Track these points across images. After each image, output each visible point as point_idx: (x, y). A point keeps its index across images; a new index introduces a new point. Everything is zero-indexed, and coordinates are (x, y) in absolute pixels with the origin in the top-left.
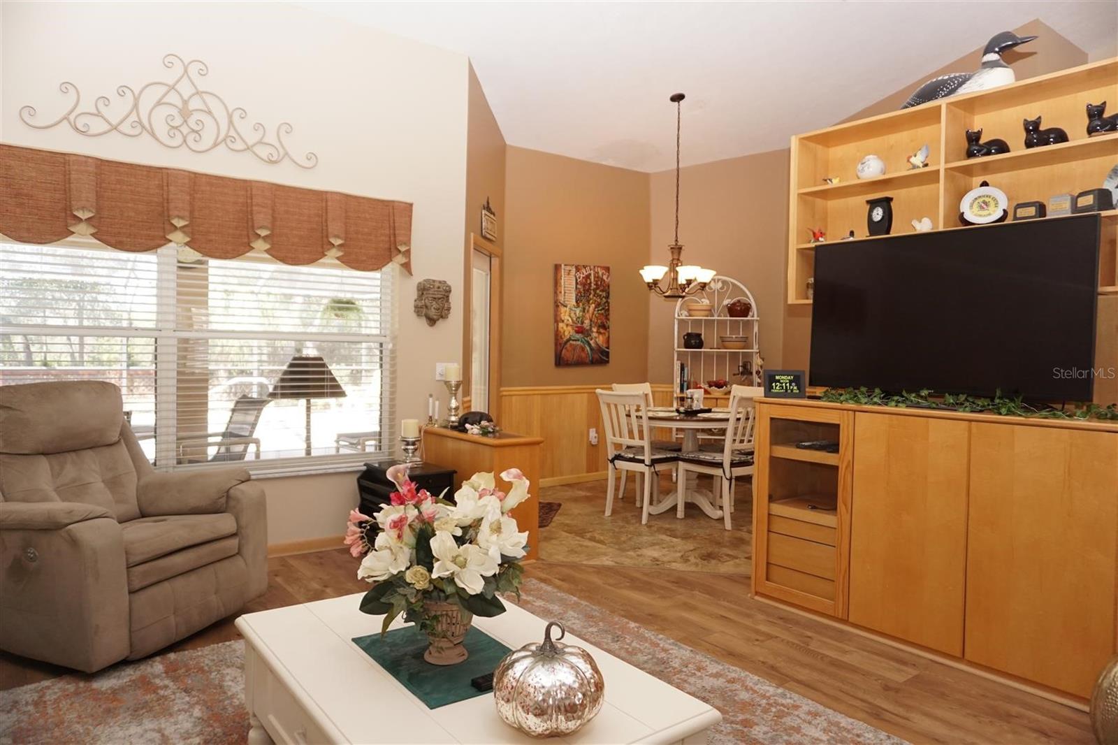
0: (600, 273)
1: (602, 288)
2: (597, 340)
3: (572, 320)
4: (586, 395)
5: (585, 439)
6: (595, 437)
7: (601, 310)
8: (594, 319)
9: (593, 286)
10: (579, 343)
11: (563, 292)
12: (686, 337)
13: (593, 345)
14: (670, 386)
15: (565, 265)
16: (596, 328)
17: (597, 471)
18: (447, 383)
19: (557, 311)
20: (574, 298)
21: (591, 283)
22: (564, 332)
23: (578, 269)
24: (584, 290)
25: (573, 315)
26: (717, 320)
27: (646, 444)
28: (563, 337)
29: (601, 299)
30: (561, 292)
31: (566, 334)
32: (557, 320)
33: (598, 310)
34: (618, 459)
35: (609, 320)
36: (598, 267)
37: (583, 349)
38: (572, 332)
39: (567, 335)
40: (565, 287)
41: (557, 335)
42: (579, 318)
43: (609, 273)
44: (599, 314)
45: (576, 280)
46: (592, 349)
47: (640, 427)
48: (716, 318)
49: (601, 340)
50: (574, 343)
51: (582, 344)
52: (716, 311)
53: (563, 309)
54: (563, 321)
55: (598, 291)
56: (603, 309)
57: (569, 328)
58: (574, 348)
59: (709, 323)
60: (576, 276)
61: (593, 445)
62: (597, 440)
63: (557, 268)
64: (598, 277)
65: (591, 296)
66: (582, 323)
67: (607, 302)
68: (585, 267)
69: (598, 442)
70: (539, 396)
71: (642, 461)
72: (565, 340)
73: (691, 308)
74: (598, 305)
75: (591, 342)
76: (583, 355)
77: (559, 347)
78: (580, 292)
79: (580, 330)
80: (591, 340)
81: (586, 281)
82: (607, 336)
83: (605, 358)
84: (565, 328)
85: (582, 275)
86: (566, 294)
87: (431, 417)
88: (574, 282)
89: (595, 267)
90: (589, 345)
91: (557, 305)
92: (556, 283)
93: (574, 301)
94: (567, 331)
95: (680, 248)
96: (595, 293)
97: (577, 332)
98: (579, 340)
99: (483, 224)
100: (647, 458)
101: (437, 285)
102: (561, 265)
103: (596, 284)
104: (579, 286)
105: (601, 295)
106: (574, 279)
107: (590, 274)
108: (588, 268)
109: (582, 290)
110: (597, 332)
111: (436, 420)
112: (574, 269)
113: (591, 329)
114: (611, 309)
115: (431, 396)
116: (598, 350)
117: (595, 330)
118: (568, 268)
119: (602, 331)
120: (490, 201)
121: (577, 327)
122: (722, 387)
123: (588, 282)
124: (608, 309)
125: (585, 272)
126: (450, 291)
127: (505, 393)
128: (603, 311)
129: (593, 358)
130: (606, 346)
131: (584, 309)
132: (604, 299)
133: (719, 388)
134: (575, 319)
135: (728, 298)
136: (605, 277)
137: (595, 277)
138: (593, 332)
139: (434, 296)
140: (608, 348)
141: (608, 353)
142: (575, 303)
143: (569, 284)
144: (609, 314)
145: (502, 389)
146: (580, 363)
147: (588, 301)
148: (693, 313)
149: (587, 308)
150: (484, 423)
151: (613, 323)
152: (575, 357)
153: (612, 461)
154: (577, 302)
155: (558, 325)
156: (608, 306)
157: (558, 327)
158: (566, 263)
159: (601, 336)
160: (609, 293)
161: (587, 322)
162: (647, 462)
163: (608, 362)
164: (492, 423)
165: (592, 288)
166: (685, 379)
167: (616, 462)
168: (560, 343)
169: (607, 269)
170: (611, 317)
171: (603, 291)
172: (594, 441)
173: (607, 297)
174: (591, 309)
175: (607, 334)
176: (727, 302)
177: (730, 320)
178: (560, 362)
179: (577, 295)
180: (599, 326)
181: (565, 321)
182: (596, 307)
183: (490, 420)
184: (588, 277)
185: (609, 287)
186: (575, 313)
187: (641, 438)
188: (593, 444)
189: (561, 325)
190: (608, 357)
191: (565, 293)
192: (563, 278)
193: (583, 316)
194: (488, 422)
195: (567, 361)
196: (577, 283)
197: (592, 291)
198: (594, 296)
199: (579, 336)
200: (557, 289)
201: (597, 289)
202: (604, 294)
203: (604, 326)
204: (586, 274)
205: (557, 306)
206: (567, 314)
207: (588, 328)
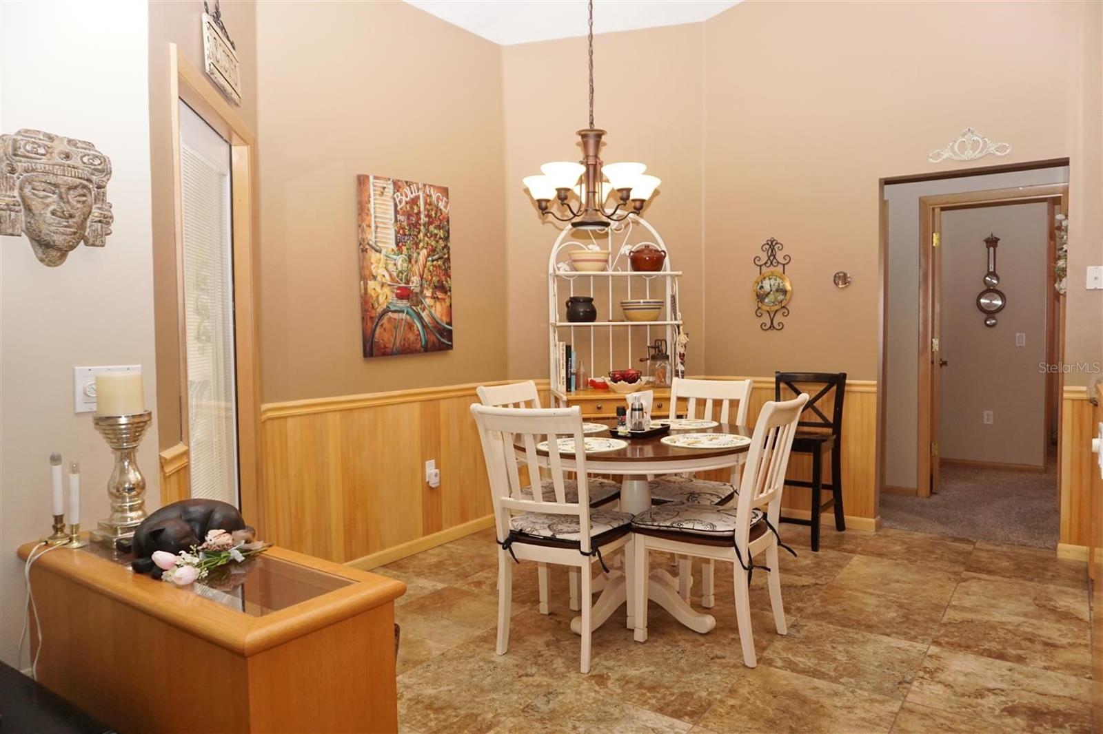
0: (434, 198)
1: (437, 223)
2: (433, 311)
3: (390, 275)
4: (417, 406)
5: (419, 478)
6: (436, 475)
7: (437, 260)
8: (427, 275)
9: (424, 219)
10: (404, 316)
11: (373, 226)
12: (569, 304)
13: (427, 319)
14: (547, 381)
15: (376, 178)
16: (431, 290)
17: (439, 529)
18: (106, 423)
19: (364, 258)
20: (393, 237)
21: (419, 212)
22: (378, 297)
23: (397, 186)
24: (409, 225)
25: (391, 267)
26: (613, 276)
27: (581, 508)
28: (376, 305)
29: (437, 242)
30: (369, 226)
31: (381, 299)
32: (365, 275)
33: (433, 261)
34: (518, 540)
35: (449, 277)
36: (430, 186)
37: (410, 326)
38: (392, 298)
39: (382, 303)
40: (375, 217)
41: (366, 303)
42: (401, 272)
43: (448, 198)
44: (434, 266)
45: (396, 206)
46: (424, 326)
47: (571, 476)
48: (610, 272)
49: (438, 311)
50: (395, 316)
51: (408, 317)
52: (610, 264)
53: (374, 256)
54: (375, 278)
55: (431, 228)
56: (440, 258)
57: (387, 290)
58: (395, 325)
59: (601, 281)
60: (394, 199)
61: (431, 488)
62: (437, 479)
63: (362, 181)
64: (430, 204)
65: (421, 235)
66: (408, 282)
67: (446, 246)
68: (409, 184)
69: (440, 482)
70: (338, 415)
71: (575, 545)
72: (380, 310)
73: (577, 257)
74: (433, 251)
75: (424, 314)
76: (411, 337)
77: (369, 323)
78: (403, 229)
79: (404, 294)
80: (424, 310)
81: (412, 208)
82: (448, 304)
83: (445, 341)
84: (378, 289)
85: (404, 198)
86: (379, 230)
87: (59, 519)
88: (393, 208)
89: (425, 185)
90: (421, 319)
91: (364, 248)
92: (362, 208)
93: (393, 242)
94: (384, 296)
95: (599, 135)
96: (428, 230)
97: (400, 297)
98: (403, 312)
99: (207, 45)
100: (584, 538)
101: (59, 147)
102: (368, 177)
103: (428, 216)
104: (400, 217)
105: (436, 235)
106: (392, 204)
107: (418, 197)
108: (414, 187)
109: (405, 224)
110: (433, 297)
111: (75, 528)
112: (391, 187)
113: (422, 292)
114: (451, 257)
115: (55, 459)
116: (435, 327)
117: (428, 293)
118: (381, 183)
119: (440, 295)
120: (220, 10)
121: (399, 288)
122: (635, 381)
123: (416, 211)
124: (448, 259)
125: (409, 193)
126: (107, 172)
127: (270, 414)
128: (440, 262)
129: (427, 342)
130: (448, 320)
131: (410, 257)
132: (441, 241)
133: (630, 383)
134: (395, 274)
135: (627, 244)
136: (441, 205)
137: (426, 203)
138: (425, 297)
139: (52, 179)
140: (450, 324)
141: (450, 332)
142: (394, 246)
143: (383, 211)
144: (449, 267)
145: (264, 407)
146: (406, 351)
147: (417, 244)
148: (578, 265)
149: (415, 255)
150: (215, 537)
151: (454, 283)
152: (398, 342)
153: (507, 545)
154: (397, 244)
155: (366, 284)
156: (448, 253)
157: (366, 289)
158: (376, 175)
159: (438, 304)
160: (448, 232)
161: (415, 280)
162: (586, 547)
163: (450, 347)
164: (240, 533)
165: (422, 222)
166: (573, 370)
167: (516, 546)
168: (370, 317)
169: (445, 191)
170: (453, 272)
171: (439, 227)
172: (434, 482)
173: (446, 239)
174: (421, 258)
175: (448, 301)
176: (626, 249)
177: (632, 276)
178: (372, 350)
179: (397, 232)
180: (436, 287)
181: (379, 278)
182: (429, 255)
183: (233, 524)
184: (414, 201)
185: (448, 221)
186: (395, 264)
187: (572, 497)
188: (433, 486)
189: (371, 284)
190: (450, 339)
191: (377, 227)
192: (372, 200)
193: (409, 270)
194: (229, 532)
195: (385, 347)
196: (396, 212)
197: (422, 227)
198: (426, 235)
199: (402, 304)
200: (363, 220)
201: (430, 223)
202: (441, 233)
203: (442, 288)
204: (411, 196)
205: (364, 251)
206: (382, 265)
207: (417, 290)
